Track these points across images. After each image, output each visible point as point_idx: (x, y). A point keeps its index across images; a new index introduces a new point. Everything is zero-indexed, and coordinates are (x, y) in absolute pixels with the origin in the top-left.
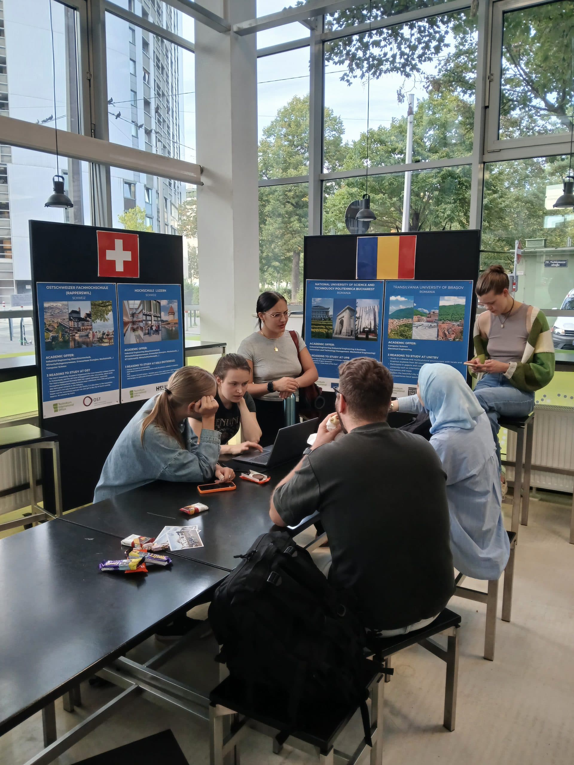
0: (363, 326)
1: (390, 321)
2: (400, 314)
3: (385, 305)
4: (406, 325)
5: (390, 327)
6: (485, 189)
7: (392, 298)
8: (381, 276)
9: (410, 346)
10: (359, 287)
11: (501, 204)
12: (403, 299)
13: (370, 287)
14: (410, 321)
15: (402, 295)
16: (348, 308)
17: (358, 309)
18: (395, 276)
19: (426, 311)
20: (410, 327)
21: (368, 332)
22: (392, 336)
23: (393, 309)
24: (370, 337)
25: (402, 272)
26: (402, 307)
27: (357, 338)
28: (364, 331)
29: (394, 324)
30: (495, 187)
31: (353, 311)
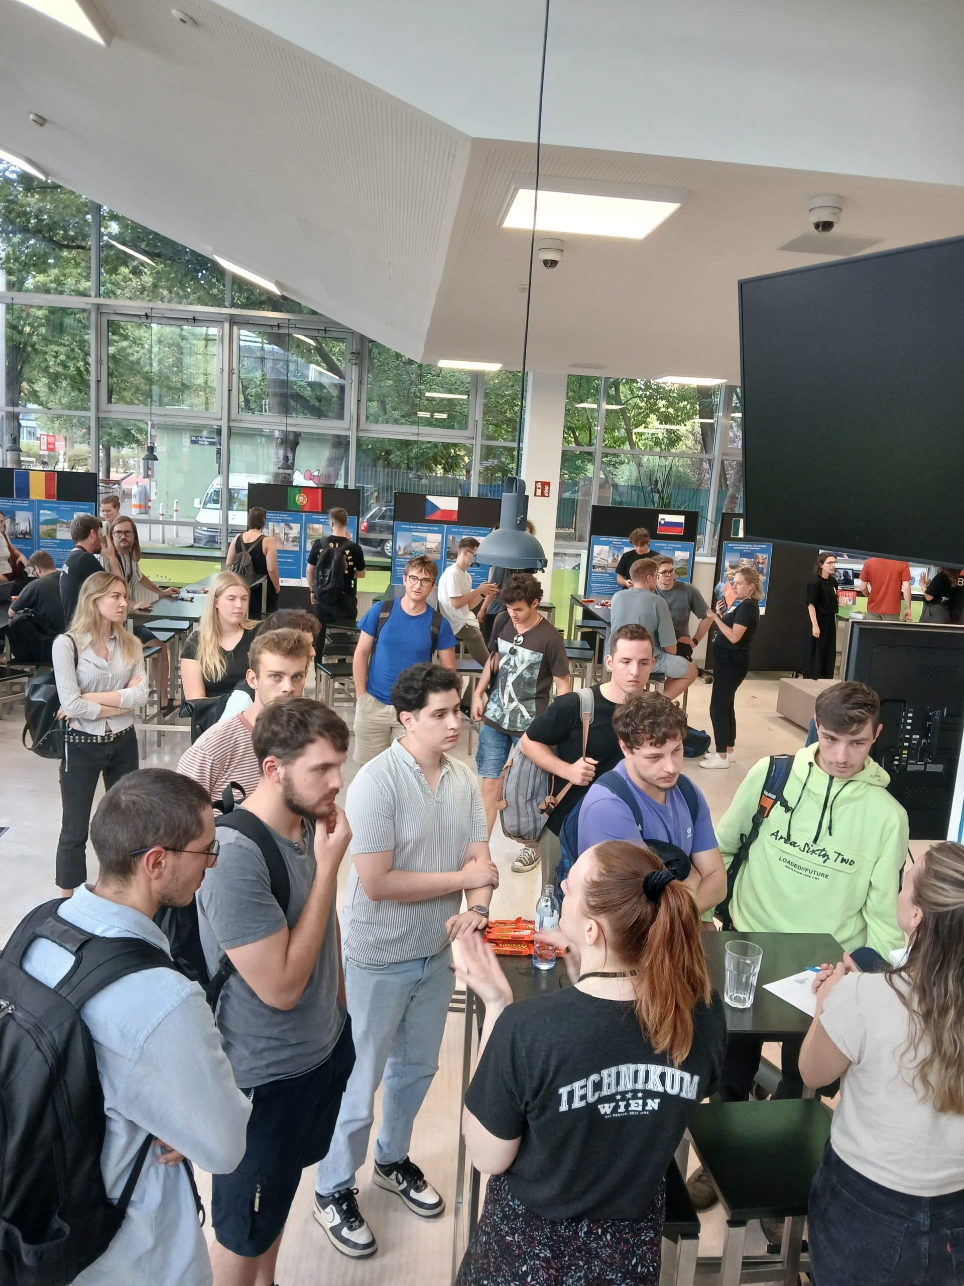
0: (21, 529)
1: (41, 526)
2: (47, 522)
3: (36, 517)
4: (52, 530)
5: (41, 531)
6: (110, 334)
7: (41, 512)
8: (33, 496)
9: (55, 543)
10: (18, 503)
11: (133, 354)
12: (49, 512)
13: (26, 504)
14: (54, 527)
15: (48, 510)
16: (10, 517)
17: (16, 518)
18: (42, 497)
19: (65, 521)
20: (55, 531)
21: (25, 534)
22: (42, 536)
23: (42, 519)
24: (27, 537)
25: (48, 495)
26: (48, 518)
27: (17, 537)
28: (22, 533)
29: (43, 528)
30: (124, 331)
31: (13, 519)
